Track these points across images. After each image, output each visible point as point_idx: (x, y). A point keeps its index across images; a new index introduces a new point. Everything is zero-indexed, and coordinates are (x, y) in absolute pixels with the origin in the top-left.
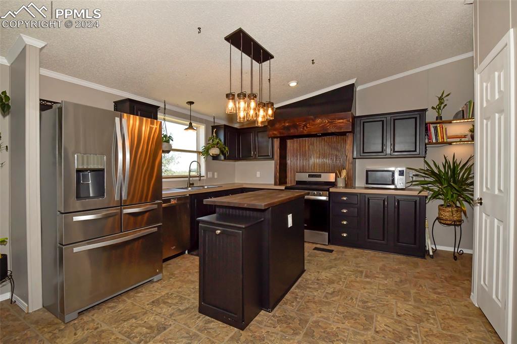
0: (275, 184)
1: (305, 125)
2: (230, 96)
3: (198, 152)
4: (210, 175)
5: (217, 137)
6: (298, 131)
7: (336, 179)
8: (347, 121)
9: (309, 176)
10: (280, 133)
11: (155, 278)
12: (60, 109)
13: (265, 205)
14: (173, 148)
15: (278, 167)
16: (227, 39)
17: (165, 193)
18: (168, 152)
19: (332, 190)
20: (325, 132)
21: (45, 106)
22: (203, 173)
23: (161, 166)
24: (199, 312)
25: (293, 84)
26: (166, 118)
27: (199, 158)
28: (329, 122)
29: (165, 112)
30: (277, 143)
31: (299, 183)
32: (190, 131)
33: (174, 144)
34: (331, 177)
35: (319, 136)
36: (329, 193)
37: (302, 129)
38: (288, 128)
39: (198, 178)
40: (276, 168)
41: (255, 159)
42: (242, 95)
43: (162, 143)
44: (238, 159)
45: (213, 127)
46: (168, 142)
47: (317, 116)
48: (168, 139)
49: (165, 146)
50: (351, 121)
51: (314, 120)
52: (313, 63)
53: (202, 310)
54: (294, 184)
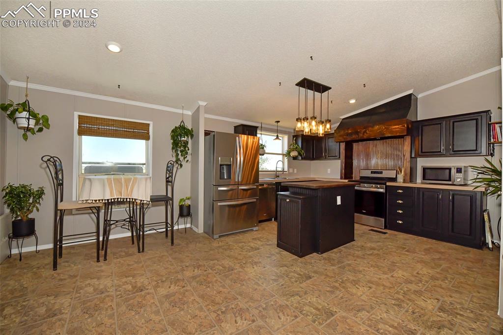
0: (341, 178)
1: (365, 132)
2: (298, 120)
3: (283, 155)
4: (291, 170)
5: (296, 143)
6: (359, 136)
7: (396, 176)
8: (402, 126)
9: (372, 172)
10: (344, 139)
11: (255, 229)
12: (214, 136)
13: (316, 187)
14: (266, 152)
15: (344, 165)
16: (297, 85)
17: (261, 180)
18: (263, 155)
19: (388, 184)
20: (383, 136)
21: (207, 133)
22: (286, 169)
23: (259, 164)
24: (277, 246)
25: (353, 101)
26: (262, 133)
27: (283, 159)
28: (385, 128)
29: (262, 128)
30: (343, 145)
31: (361, 178)
32: (277, 140)
33: (267, 150)
34: (392, 174)
35: (379, 140)
36: (386, 186)
37: (362, 135)
38: (351, 134)
39: (281, 173)
40: (342, 166)
41: (326, 158)
42: (306, 119)
43: (259, 150)
44: (313, 159)
45: (294, 136)
46: (263, 148)
47: (375, 123)
48: (263, 147)
49: (261, 151)
50: (406, 126)
51: (373, 127)
52: (365, 86)
53: (279, 245)
54: (358, 178)
